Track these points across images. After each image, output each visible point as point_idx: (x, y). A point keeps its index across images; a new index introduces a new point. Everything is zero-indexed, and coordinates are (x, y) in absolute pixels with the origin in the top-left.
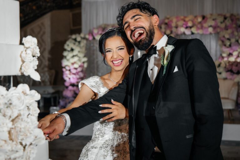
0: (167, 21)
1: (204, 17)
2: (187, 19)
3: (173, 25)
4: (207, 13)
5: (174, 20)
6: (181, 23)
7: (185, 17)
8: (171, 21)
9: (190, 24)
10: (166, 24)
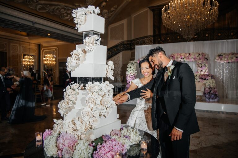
0: (173, 55)
1: (189, 54)
2: (182, 55)
3: (176, 57)
4: (191, 52)
5: (176, 55)
6: (179, 56)
7: (181, 54)
8: (175, 55)
9: (183, 57)
10: (172, 56)
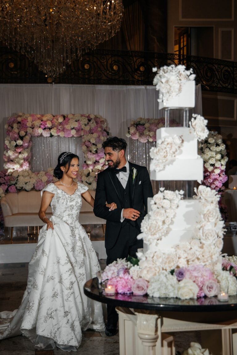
0: (19, 119)
1: (64, 117)
2: (45, 119)
3: (29, 124)
5: (30, 119)
6: (37, 123)
7: (42, 116)
8: (26, 119)
9: (49, 125)
10: (19, 123)
